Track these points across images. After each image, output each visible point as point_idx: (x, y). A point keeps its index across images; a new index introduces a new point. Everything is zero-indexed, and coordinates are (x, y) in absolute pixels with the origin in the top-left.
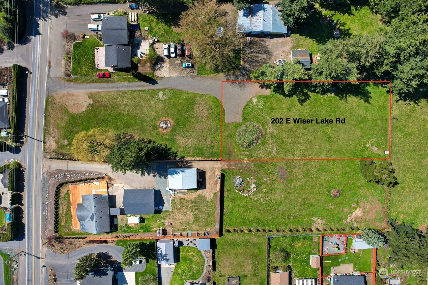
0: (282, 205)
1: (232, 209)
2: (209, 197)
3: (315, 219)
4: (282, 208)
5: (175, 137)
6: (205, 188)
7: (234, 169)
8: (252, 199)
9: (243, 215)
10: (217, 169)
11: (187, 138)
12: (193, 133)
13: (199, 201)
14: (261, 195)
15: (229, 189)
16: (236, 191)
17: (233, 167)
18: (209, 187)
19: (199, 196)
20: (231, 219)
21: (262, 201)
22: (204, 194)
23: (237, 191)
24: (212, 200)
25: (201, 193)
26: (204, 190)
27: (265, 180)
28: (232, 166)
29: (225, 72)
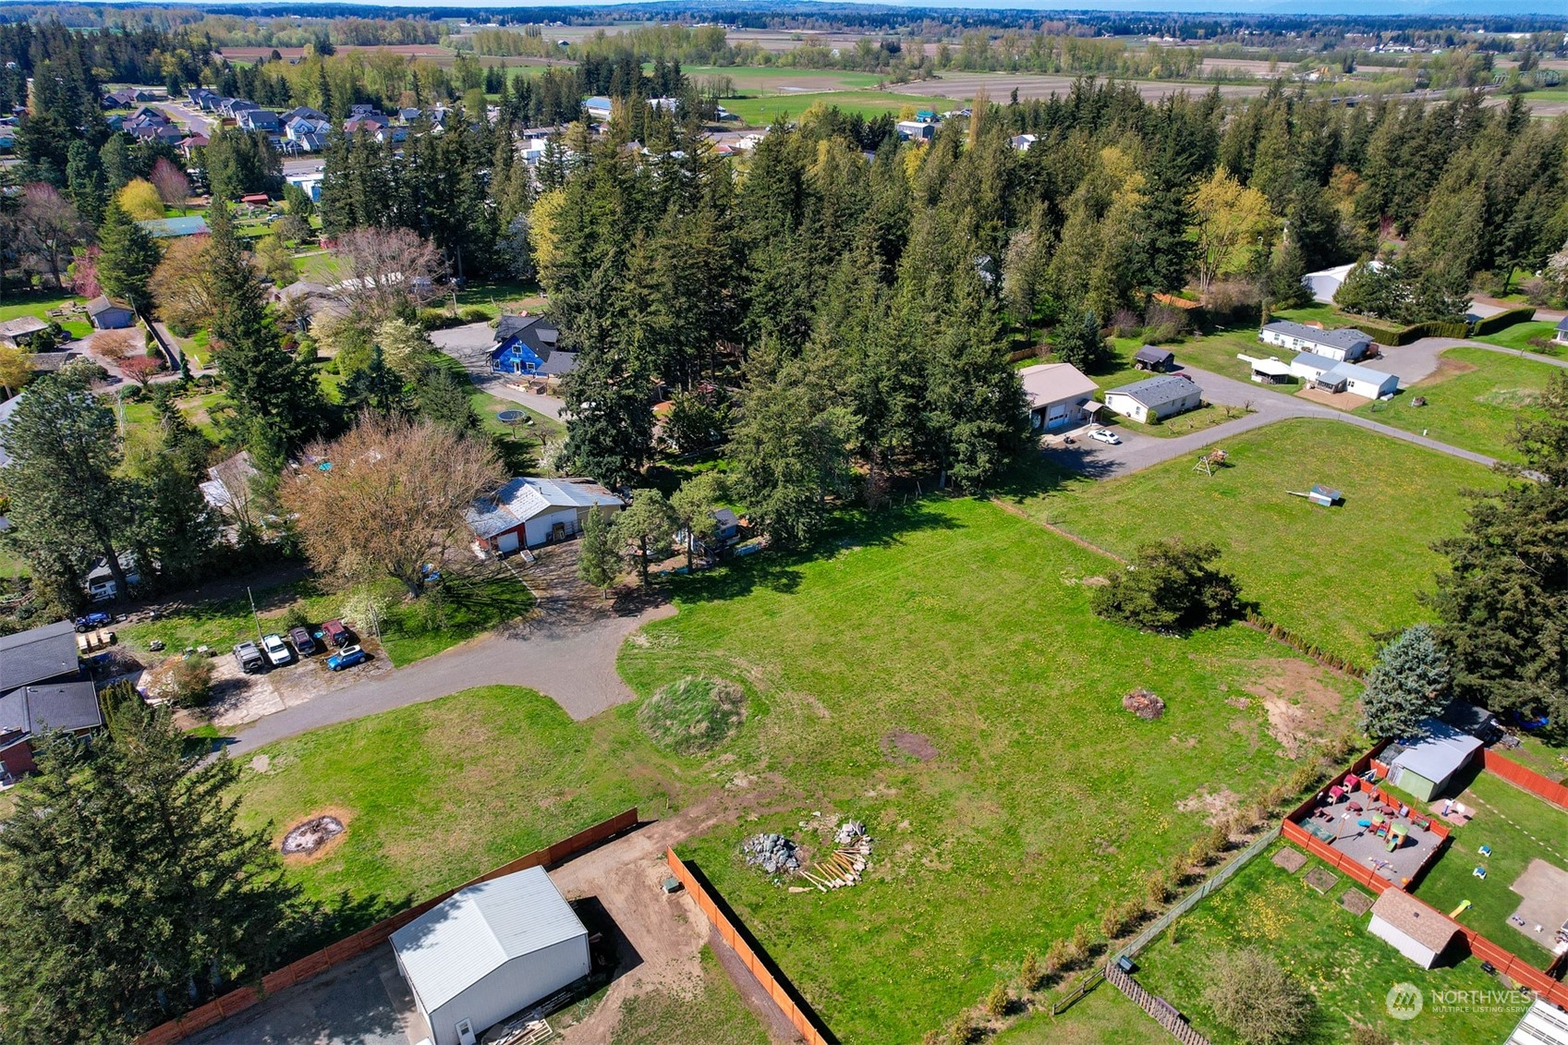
0: (1022, 831)
1: (838, 967)
2: (689, 985)
3: (1193, 804)
4: (1034, 840)
5: (379, 853)
6: (635, 960)
7: (716, 826)
8: (888, 879)
9: (912, 966)
10: (644, 863)
11: (439, 834)
12: (458, 803)
13: (642, 1032)
14: (908, 847)
15: (754, 899)
16: (792, 889)
17: (711, 822)
18: (655, 945)
19: (629, 1007)
20: (872, 1015)
21: (936, 865)
22: (650, 988)
23: (801, 889)
24: (711, 991)
25: (631, 992)
26: (637, 972)
27: (872, 793)
28: (703, 821)
29: (494, 627)
